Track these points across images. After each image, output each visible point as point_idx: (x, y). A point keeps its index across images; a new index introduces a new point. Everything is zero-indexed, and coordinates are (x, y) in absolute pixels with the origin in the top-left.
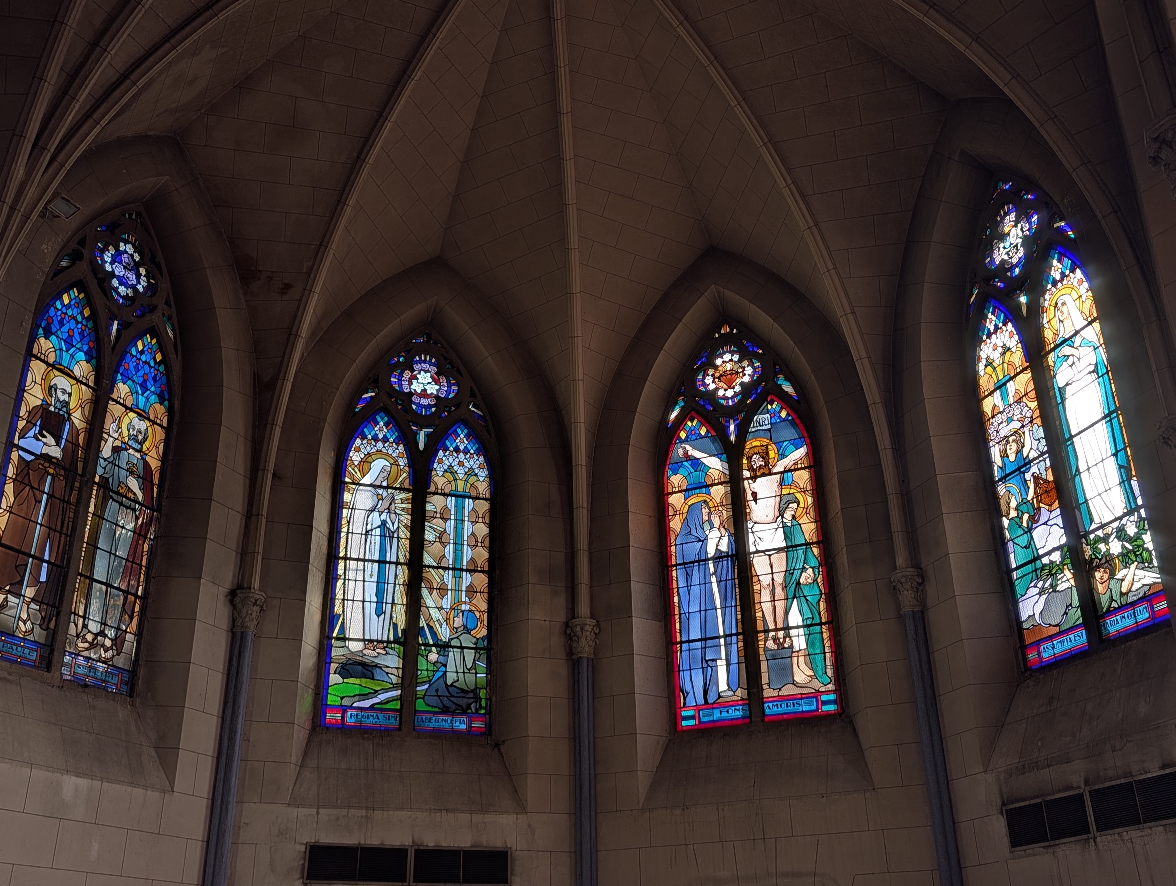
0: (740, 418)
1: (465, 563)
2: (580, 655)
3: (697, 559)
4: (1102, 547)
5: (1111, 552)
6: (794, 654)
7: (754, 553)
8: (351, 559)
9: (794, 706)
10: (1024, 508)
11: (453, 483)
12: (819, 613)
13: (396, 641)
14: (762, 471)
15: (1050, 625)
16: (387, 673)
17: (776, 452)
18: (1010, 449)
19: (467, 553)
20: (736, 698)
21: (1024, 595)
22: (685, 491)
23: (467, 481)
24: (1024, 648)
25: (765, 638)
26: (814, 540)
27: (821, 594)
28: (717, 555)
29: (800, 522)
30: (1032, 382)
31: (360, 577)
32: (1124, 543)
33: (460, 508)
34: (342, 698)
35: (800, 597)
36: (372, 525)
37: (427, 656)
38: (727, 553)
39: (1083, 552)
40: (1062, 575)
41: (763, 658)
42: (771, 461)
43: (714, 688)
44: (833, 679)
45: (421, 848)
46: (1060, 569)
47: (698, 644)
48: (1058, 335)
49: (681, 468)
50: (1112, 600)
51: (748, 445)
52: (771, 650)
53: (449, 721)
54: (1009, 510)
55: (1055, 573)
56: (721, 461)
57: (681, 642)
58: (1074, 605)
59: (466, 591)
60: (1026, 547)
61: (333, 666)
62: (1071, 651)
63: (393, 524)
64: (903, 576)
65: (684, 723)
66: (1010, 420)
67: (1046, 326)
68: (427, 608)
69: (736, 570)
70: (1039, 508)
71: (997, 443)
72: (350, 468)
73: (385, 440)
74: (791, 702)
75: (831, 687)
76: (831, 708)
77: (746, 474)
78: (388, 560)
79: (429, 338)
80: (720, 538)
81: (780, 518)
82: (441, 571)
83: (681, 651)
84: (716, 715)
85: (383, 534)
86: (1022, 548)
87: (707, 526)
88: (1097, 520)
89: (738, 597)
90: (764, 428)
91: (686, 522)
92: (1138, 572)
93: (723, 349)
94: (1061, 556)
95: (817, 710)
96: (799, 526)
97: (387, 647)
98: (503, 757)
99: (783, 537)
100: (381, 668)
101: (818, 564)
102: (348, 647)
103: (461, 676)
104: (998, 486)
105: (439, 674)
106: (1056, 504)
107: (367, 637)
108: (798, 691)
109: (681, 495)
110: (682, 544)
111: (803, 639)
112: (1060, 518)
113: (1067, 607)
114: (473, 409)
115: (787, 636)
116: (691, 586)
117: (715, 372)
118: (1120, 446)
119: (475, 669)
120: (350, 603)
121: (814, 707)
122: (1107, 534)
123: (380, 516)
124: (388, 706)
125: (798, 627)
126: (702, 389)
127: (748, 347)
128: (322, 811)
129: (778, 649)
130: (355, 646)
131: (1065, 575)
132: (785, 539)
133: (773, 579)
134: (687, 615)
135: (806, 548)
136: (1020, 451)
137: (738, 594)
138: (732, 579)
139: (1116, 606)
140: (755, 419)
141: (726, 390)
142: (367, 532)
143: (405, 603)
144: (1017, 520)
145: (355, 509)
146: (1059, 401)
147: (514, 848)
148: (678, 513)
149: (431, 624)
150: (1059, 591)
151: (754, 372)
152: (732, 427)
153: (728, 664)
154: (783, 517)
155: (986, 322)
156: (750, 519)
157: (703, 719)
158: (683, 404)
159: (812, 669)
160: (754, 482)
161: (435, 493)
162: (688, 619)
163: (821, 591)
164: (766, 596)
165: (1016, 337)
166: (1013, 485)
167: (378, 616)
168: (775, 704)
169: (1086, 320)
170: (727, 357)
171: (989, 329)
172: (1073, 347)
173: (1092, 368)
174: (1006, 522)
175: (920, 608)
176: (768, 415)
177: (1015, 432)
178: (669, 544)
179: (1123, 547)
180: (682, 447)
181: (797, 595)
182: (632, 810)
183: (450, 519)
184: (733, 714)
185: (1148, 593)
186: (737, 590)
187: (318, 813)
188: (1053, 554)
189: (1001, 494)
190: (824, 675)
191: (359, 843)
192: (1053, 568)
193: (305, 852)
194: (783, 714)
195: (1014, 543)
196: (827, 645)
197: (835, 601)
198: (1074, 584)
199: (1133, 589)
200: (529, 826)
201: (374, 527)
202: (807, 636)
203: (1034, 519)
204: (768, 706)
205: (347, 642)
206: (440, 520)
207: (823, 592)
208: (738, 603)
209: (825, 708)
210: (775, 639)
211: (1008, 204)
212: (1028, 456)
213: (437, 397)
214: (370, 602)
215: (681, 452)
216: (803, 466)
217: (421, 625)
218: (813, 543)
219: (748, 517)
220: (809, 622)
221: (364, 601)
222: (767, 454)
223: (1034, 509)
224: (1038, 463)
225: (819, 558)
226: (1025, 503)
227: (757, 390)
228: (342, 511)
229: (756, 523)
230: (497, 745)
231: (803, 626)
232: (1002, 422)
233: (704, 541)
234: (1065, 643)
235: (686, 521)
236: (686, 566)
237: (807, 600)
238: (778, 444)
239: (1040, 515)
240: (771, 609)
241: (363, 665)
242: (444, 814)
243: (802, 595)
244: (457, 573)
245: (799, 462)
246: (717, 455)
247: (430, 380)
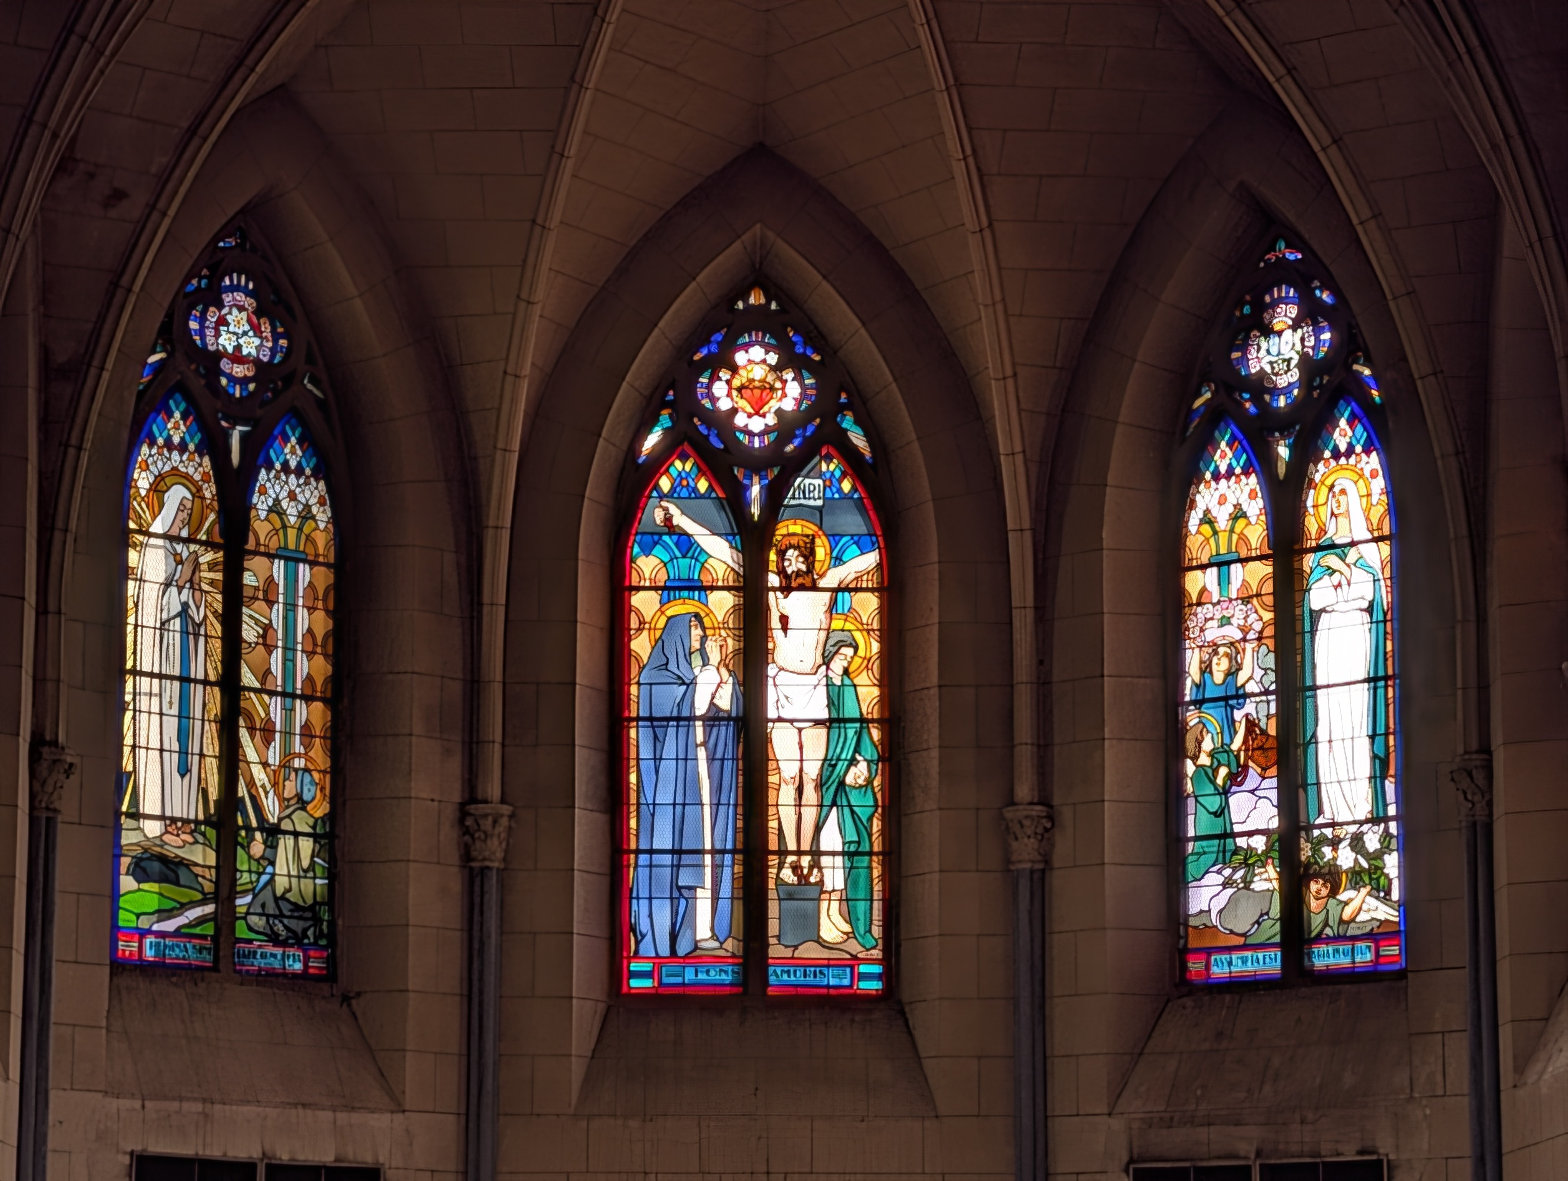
0: (771, 476)
1: (299, 685)
2: (487, 863)
3: (675, 714)
4: (1327, 851)
5: (1339, 863)
6: (823, 896)
7: (774, 721)
8: (142, 674)
9: (815, 976)
10: (1223, 758)
11: (281, 532)
12: (870, 835)
13: (207, 822)
14: (800, 580)
15: (1232, 932)
16: (197, 876)
17: (828, 551)
18: (1218, 664)
19: (303, 666)
20: (721, 953)
21: (1200, 880)
22: (663, 588)
23: (300, 529)
24: (1183, 953)
25: (779, 863)
26: (876, 716)
27: (876, 806)
28: (711, 714)
29: (856, 681)
30: (1271, 582)
31: (155, 708)
32: (1359, 857)
33: (292, 579)
34: (138, 916)
35: (842, 806)
36: (169, 611)
37: (249, 847)
38: (729, 712)
39: (1299, 849)
40: (1263, 870)
41: (772, 894)
42: (817, 565)
43: (688, 933)
44: (880, 942)
45: (273, 1162)
46: (1261, 860)
47: (667, 859)
48: (1326, 533)
49: (658, 547)
50: (1326, 924)
51: (781, 530)
52: (787, 884)
53: (279, 957)
54: (1200, 752)
55: (1253, 864)
56: (731, 547)
57: (638, 852)
58: (1271, 915)
59: (301, 735)
60: (1216, 814)
61: (125, 862)
62: (1255, 975)
63: (198, 608)
64: (1027, 817)
65: (635, 983)
66: (1225, 621)
67: (1311, 510)
68: (248, 763)
69: (741, 745)
70: (1246, 767)
71: (1198, 646)
72: (135, 503)
73: (182, 448)
74: (812, 969)
75: (877, 953)
76: (875, 985)
77: (774, 580)
78: (193, 676)
79: (244, 237)
80: (719, 685)
81: (824, 668)
82: (266, 697)
83: (636, 866)
84: (689, 975)
85: (185, 630)
86: (1211, 813)
87: (697, 660)
88: (1328, 814)
89: (740, 790)
90: (812, 503)
91: (659, 644)
92: (1369, 899)
93: (750, 336)
94: (1266, 844)
95: (851, 986)
96: (852, 689)
97: (195, 831)
98: (356, 1018)
99: (825, 702)
100: (187, 866)
101: (876, 757)
102: (142, 830)
103: (294, 881)
104: (1188, 711)
105: (265, 878)
106: (1273, 771)
107: (168, 813)
108: (826, 954)
109: (654, 596)
110: (651, 684)
111: (840, 875)
112: (1275, 791)
113: (1262, 915)
114: (310, 386)
115: (816, 864)
116: (661, 759)
117: (733, 376)
118: (1381, 730)
119: (314, 871)
120: (143, 751)
121: (846, 982)
122: (1338, 836)
123: (180, 593)
124: (197, 931)
125: (833, 854)
126: (707, 403)
127: (795, 344)
128: (148, 1104)
129: (799, 884)
130: (153, 829)
131: (1266, 871)
132: (828, 706)
133: (801, 770)
134: (651, 807)
135: (861, 728)
136: (1232, 674)
137: (740, 785)
138: (733, 759)
139: (1331, 934)
140: (796, 484)
141: (750, 416)
142: (163, 624)
143: (217, 754)
144: (1210, 772)
145: (145, 581)
146: (1307, 628)
147: (387, 1166)
148: (647, 626)
149: (253, 791)
150: (1253, 890)
151: (804, 395)
152: (755, 490)
153: (715, 898)
154: (828, 668)
155: (1215, 453)
156: (774, 662)
157: (666, 980)
158: (669, 424)
159: (849, 922)
160: (786, 597)
161: (256, 553)
162: (653, 815)
163: (876, 800)
164: (787, 795)
165: (1260, 503)
166: (1212, 716)
167: (183, 776)
168: (786, 969)
169: (1371, 532)
170: (757, 352)
171: (1217, 467)
172: (1344, 561)
173: (1365, 605)
174: (1190, 768)
175: (1041, 866)
176: (820, 482)
177: (1232, 644)
178: (626, 680)
179: (1356, 860)
180: (661, 506)
181: (839, 803)
182: (558, 1115)
183: (278, 603)
184: (718, 977)
185: (1375, 931)
186: (741, 778)
187: (143, 1107)
188: (1255, 837)
189: (1191, 724)
190: (868, 934)
191: (197, 1154)
192: (1251, 857)
193: (131, 1165)
194: (797, 986)
195: (1197, 801)
196: (877, 887)
197: (899, 823)
198: (1277, 887)
199: (1358, 919)
200: (407, 1131)
201: (172, 614)
202: (847, 870)
203: (1236, 778)
204: (775, 971)
205: (141, 820)
206: (263, 603)
207: (880, 803)
208: (740, 802)
209: (863, 985)
210: (796, 868)
211: (1289, 285)
212: (1243, 686)
213: (257, 362)
214: (171, 751)
215: (659, 516)
216: (870, 585)
217: (240, 794)
218: (873, 721)
219: (770, 656)
220: (853, 848)
221: (162, 750)
222: (812, 552)
223: (1239, 765)
224: (1258, 703)
225: (880, 748)
226: (1226, 751)
227: (805, 430)
228: (127, 584)
229: (781, 669)
230: (346, 999)
231: (843, 853)
232: (1212, 619)
233: (690, 684)
234: (1249, 963)
235: (660, 642)
236: (655, 723)
237: (853, 812)
238: (834, 537)
239: (1246, 776)
240: (794, 818)
241: (163, 859)
242: (300, 1110)
243: (845, 803)
244: (288, 701)
245: (865, 578)
246: (727, 534)
247: (247, 327)
